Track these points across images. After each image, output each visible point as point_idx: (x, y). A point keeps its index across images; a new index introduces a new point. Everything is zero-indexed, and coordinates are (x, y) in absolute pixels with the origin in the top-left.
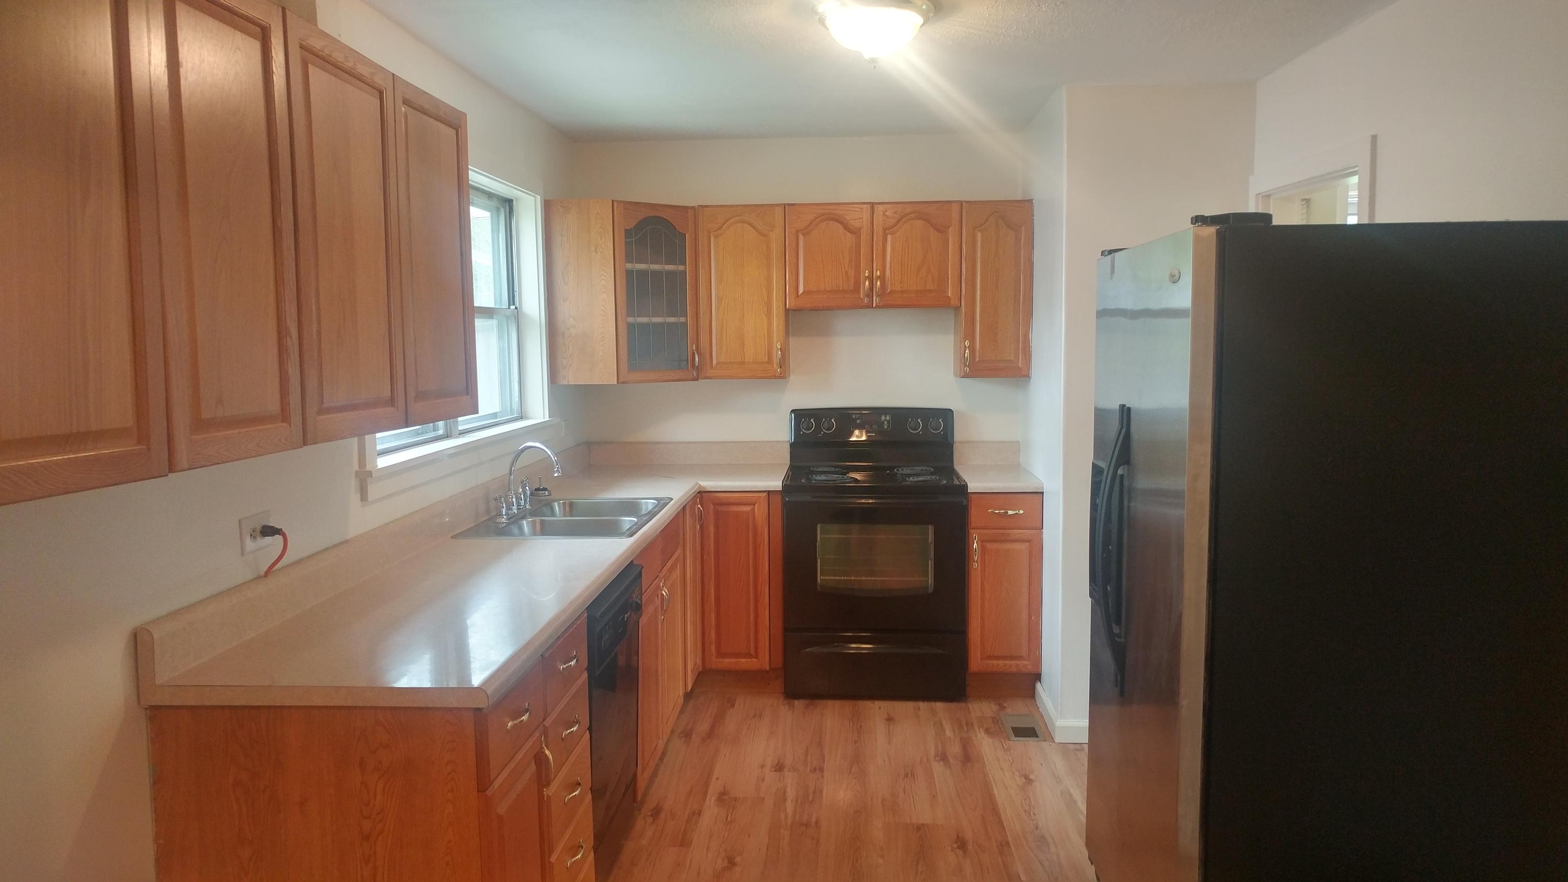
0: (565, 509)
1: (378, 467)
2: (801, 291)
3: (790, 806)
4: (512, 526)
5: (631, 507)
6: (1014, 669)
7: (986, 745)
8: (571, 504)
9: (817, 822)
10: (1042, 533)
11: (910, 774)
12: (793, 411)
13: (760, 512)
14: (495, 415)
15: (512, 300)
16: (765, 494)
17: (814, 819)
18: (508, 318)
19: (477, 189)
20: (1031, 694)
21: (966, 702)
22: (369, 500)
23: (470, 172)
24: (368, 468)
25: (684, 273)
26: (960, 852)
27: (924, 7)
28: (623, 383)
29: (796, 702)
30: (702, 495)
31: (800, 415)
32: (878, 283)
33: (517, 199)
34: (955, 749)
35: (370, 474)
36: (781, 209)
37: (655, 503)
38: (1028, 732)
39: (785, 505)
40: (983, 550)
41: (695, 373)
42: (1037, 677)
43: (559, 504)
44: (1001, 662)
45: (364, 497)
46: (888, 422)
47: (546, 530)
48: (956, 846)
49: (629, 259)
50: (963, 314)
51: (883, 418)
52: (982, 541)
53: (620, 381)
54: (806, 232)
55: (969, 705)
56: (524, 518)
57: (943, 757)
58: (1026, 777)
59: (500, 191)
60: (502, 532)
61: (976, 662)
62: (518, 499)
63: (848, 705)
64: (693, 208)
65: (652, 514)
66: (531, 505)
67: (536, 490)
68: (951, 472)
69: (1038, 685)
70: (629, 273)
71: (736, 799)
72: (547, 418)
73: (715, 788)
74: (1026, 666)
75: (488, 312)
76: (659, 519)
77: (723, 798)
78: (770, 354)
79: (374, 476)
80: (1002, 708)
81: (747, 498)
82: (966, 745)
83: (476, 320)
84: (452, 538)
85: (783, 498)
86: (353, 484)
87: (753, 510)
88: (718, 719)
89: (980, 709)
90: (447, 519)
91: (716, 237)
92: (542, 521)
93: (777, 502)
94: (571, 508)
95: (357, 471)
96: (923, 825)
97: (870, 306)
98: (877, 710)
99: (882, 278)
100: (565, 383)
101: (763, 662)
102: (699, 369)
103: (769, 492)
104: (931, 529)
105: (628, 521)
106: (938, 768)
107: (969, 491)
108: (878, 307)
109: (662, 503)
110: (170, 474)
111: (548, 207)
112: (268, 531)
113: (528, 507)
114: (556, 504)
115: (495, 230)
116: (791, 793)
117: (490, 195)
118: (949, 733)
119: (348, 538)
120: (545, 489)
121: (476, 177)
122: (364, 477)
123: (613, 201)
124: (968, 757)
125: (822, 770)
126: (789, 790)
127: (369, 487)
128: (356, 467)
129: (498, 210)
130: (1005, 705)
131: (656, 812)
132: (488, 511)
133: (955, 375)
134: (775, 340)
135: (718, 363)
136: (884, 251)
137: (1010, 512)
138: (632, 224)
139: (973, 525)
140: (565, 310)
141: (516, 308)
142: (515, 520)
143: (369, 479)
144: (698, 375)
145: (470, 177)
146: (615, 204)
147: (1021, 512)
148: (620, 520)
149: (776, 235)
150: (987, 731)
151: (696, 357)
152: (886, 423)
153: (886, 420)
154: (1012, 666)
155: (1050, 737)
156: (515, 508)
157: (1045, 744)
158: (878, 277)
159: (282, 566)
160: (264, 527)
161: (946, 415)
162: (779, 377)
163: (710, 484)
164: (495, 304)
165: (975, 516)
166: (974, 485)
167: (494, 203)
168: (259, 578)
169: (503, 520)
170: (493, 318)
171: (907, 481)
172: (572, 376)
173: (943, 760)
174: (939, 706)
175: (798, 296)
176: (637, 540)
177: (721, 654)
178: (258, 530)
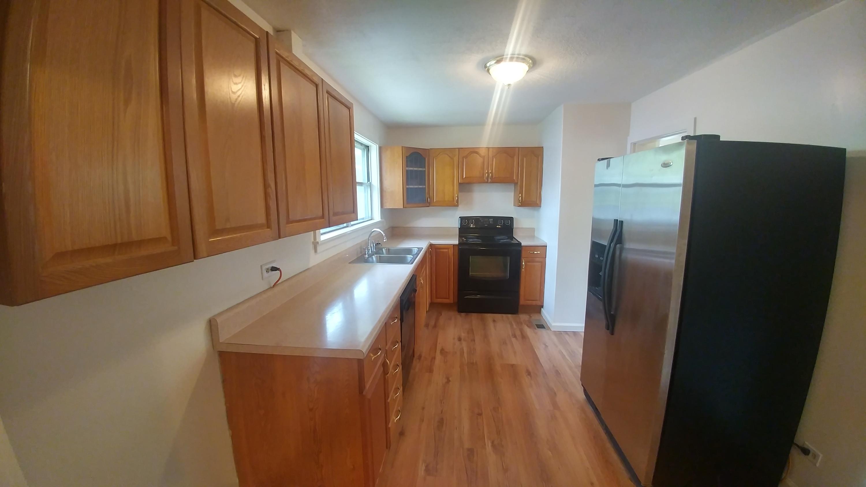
0: (387, 251)
1: (321, 240)
2: (464, 177)
3: (465, 355)
4: (369, 258)
5: (409, 251)
6: (534, 304)
7: (529, 332)
8: (389, 249)
9: (476, 362)
10: (546, 259)
11: (505, 343)
12: (460, 217)
13: (451, 252)
14: (363, 219)
15: (368, 180)
16: (452, 246)
17: (475, 361)
18: (367, 186)
19: (357, 141)
20: (539, 312)
21: (518, 314)
22: (318, 252)
23: (355, 134)
24: (317, 241)
25: (425, 171)
26: (529, 377)
27: (530, 62)
28: (405, 208)
29: (462, 314)
30: (431, 246)
31: (462, 218)
32: (491, 175)
33: (370, 146)
34: (518, 333)
35: (318, 243)
36: (458, 150)
37: (417, 250)
38: (541, 326)
39: (459, 249)
40: (525, 264)
41: (428, 205)
42: (542, 307)
43: (385, 249)
44: (530, 302)
45: (316, 251)
46: (492, 221)
47: (381, 261)
48: (527, 374)
49: (407, 166)
50: (519, 186)
51: (490, 220)
52: (525, 262)
53: (404, 207)
54: (466, 157)
55: (519, 315)
56: (373, 255)
57: (515, 336)
58: (545, 345)
59: (365, 142)
60: (366, 261)
61: (522, 302)
62: (371, 248)
63: (480, 315)
64: (428, 149)
65: (417, 254)
66: (375, 250)
67: (377, 244)
68: (512, 238)
69: (542, 309)
70: (407, 171)
71: (447, 352)
72: (380, 220)
73: (439, 348)
74: (538, 303)
75: (361, 184)
76: (420, 256)
77: (442, 351)
78: (453, 199)
79: (319, 243)
80: (531, 317)
81: (447, 247)
82: (522, 331)
83: (357, 187)
84: (349, 263)
85: (458, 247)
86: (311, 246)
87: (448, 251)
88: (437, 320)
89: (523, 317)
90: (347, 256)
91: (436, 159)
92: (380, 256)
93: (457, 248)
94: (389, 251)
95: (313, 242)
96: (514, 364)
97: (487, 182)
98: (489, 317)
99: (492, 173)
100: (386, 208)
101: (451, 300)
102: (429, 203)
103: (454, 245)
104: (509, 258)
105: (409, 257)
106: (513, 340)
107: (522, 245)
108: (490, 183)
109: (420, 250)
110: (195, 260)
111: (380, 148)
112: (274, 269)
113: (374, 250)
114: (384, 249)
115: (363, 156)
116: (465, 350)
117: (361, 144)
118: (515, 326)
119: (309, 267)
120: (380, 244)
121: (357, 137)
122: (316, 244)
123: (402, 147)
124: (524, 337)
125: (474, 341)
126: (464, 349)
127: (318, 248)
128: (312, 240)
129: (364, 150)
130: (531, 315)
131: (420, 357)
132: (361, 252)
133: (514, 205)
134: (455, 193)
135: (436, 201)
136: (493, 164)
137: (535, 252)
138: (408, 154)
139: (523, 257)
140: (386, 183)
141: (370, 183)
142: (370, 256)
143: (318, 245)
144: (429, 205)
145: (355, 137)
146: (403, 148)
147: (539, 252)
148: (407, 257)
149: (456, 159)
150: (527, 326)
151: (429, 199)
152: (491, 221)
153: (491, 220)
154: (534, 303)
155: (549, 329)
156: (370, 251)
157: (548, 331)
158: (490, 173)
159: (281, 282)
160: (272, 267)
161: (511, 219)
162: (456, 206)
163: (434, 242)
164: (363, 181)
165: (523, 254)
166: (524, 243)
167: (363, 147)
168: (271, 288)
169: (367, 256)
170: (362, 186)
171: (500, 242)
172: (388, 206)
173: (515, 337)
174: (509, 315)
175: (463, 178)
176: (415, 265)
177: (437, 298)
178: (270, 269)
